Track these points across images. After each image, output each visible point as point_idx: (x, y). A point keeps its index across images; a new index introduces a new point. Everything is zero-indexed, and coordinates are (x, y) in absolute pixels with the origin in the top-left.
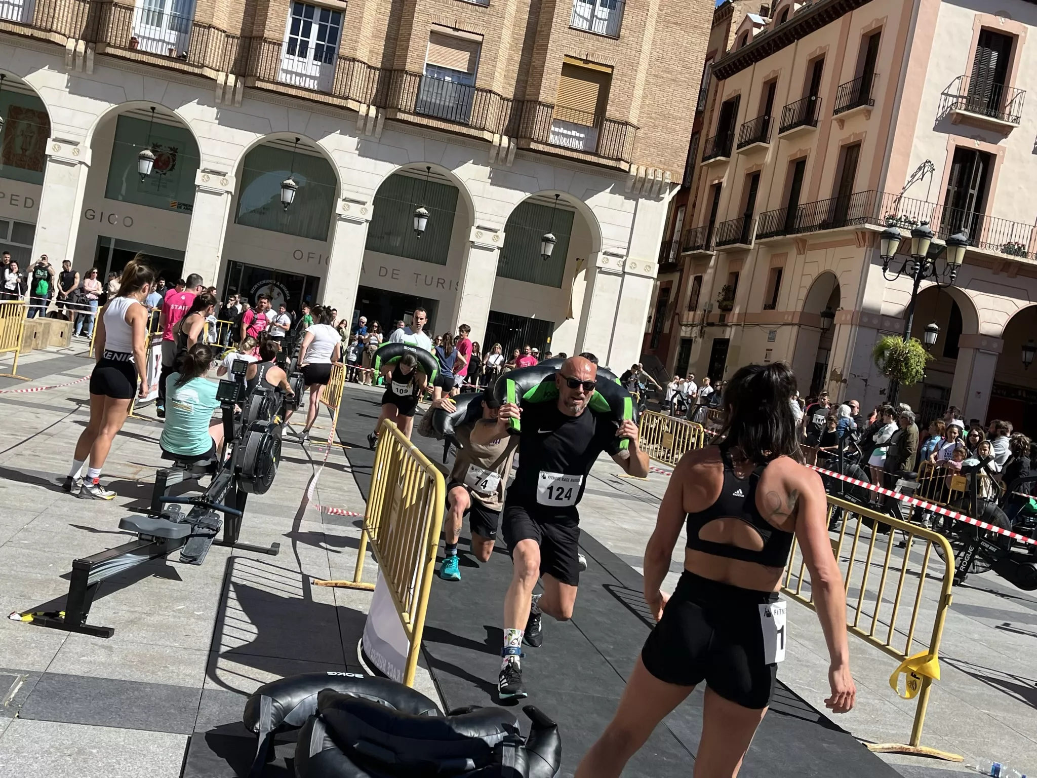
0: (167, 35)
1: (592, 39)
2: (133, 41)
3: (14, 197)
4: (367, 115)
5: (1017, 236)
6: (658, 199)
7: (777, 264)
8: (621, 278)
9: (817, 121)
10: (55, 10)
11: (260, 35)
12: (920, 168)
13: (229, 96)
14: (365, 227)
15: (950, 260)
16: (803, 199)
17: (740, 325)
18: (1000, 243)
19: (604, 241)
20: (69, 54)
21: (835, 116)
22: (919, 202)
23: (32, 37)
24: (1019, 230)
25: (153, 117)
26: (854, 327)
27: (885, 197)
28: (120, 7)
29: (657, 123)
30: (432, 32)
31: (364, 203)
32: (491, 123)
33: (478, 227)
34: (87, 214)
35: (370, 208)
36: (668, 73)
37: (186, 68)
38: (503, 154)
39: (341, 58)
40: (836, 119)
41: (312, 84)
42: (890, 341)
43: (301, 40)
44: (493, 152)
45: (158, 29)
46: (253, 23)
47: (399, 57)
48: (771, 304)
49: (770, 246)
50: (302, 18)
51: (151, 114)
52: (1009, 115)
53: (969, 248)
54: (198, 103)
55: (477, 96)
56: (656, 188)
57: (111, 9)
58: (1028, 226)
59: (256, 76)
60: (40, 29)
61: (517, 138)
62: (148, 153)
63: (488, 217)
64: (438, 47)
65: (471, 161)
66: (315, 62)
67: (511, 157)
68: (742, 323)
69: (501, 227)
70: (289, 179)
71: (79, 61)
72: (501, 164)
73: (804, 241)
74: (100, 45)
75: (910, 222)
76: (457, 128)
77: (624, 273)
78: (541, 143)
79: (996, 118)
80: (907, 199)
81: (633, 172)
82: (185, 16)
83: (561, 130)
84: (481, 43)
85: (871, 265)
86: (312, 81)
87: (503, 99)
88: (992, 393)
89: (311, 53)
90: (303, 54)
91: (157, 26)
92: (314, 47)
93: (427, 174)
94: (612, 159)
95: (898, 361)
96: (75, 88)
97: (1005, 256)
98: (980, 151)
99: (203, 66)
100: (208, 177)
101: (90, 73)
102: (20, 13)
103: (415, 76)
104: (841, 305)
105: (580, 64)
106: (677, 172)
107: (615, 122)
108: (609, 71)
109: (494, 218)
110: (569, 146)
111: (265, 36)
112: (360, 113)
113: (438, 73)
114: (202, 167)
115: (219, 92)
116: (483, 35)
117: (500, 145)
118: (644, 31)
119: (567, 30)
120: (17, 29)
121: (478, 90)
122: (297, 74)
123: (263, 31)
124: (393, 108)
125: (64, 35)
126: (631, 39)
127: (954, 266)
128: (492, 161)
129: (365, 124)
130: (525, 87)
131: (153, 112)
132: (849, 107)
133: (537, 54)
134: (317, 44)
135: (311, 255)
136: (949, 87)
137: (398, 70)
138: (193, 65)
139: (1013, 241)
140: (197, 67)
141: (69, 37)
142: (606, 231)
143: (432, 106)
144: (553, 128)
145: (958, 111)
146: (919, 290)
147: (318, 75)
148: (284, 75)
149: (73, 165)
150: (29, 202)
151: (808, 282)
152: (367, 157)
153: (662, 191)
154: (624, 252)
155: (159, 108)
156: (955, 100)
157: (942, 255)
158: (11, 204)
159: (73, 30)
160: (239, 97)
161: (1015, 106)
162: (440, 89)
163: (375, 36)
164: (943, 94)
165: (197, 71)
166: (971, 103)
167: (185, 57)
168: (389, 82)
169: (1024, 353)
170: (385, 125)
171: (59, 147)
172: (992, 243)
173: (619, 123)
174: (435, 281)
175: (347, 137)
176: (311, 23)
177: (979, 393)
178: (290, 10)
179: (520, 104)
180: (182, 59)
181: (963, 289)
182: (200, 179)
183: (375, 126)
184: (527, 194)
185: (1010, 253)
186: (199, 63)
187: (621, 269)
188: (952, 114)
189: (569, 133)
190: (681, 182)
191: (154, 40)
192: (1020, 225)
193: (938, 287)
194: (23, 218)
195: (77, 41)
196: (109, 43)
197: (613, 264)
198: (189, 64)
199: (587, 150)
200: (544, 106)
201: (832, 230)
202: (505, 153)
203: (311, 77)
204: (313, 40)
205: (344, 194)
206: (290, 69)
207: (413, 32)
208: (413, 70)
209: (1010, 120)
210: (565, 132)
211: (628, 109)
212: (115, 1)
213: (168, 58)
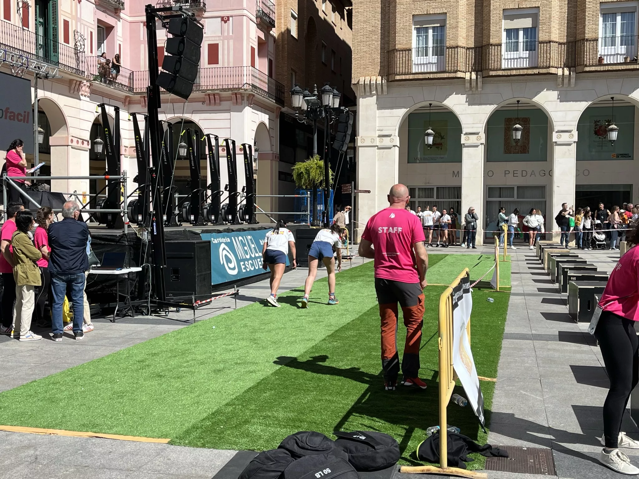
0: (620, 49)
2: (601, 59)
3: (515, 172)
10: (550, 54)
20: (559, 78)
23: (539, 74)
37: (637, 67)
51: (611, 102)
57: (584, 44)
60: (543, 68)
71: (566, 81)
82: (630, 34)
96: (563, 98)
101: (573, 86)
102: (528, 62)
120: (530, 72)
125: (556, 67)
131: (613, 100)
155: (617, 97)
159: (560, 63)
167: (636, 60)
180: (634, 62)
191: (612, 55)
196: (586, 65)
212: (586, 38)
213: (625, 63)
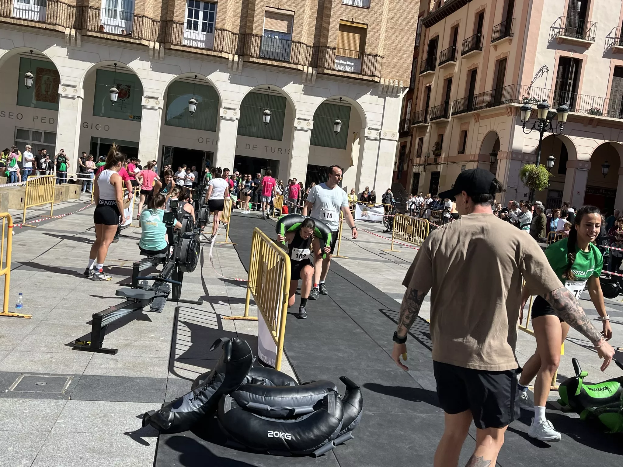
0: (120, 23)
1: (355, 9)
2: (102, 27)
3: (43, 118)
4: (233, 60)
5: (596, 104)
6: (397, 97)
7: (464, 128)
8: (378, 142)
9: (482, 47)
10: (57, 12)
11: (171, 20)
12: (540, 70)
13: (156, 55)
14: (236, 123)
15: (559, 120)
16: (477, 91)
17: (446, 163)
18: (587, 108)
19: (368, 122)
20: (67, 37)
21: (492, 44)
22: (541, 89)
23: (46, 29)
24: (597, 100)
25: (116, 69)
26: (508, 160)
27: (522, 87)
28: (93, 9)
29: (394, 54)
30: (266, 11)
31: (235, 110)
32: (302, 60)
33: (298, 119)
34: (84, 125)
35: (238, 112)
36: (399, 26)
37: (132, 40)
38: (309, 77)
39: (216, 29)
40: (492, 46)
41: (201, 45)
42: (529, 167)
43: (194, 21)
44: (304, 76)
45: (115, 19)
46: (167, 13)
47: (249, 26)
48: (462, 151)
49: (460, 119)
50: (194, 8)
51: (115, 67)
52: (589, 37)
53: (570, 113)
54: (140, 60)
55: (293, 46)
56: (395, 90)
57: (88, 10)
58: (602, 99)
59: (170, 42)
60: (50, 24)
61: (317, 67)
62: (115, 89)
63: (303, 112)
64: (270, 20)
65: (292, 82)
66: (203, 33)
67: (314, 78)
68: (447, 163)
69: (311, 118)
70: (193, 98)
71: (73, 40)
72: (309, 82)
73: (478, 115)
74: (83, 31)
75: (536, 101)
76: (283, 64)
77: (380, 139)
78: (330, 69)
79: (582, 39)
80: (534, 88)
81: (382, 82)
82: (129, 11)
83: (341, 62)
84: (293, 16)
85: (516, 126)
86: (202, 43)
87: (307, 46)
88: (586, 192)
89: (200, 27)
90: (196, 28)
91: (114, 18)
92: (201, 24)
93: (268, 91)
94: (370, 76)
95: (533, 178)
96: (72, 56)
97: (590, 116)
98: (573, 58)
99: (141, 39)
100: (149, 100)
101: (79, 46)
102: (38, 16)
103: (258, 36)
104: (501, 149)
105: (349, 24)
106: (406, 81)
107: (370, 55)
108: (365, 27)
109: (306, 113)
110: (346, 70)
111: (174, 20)
112: (229, 59)
113: (271, 34)
114: (145, 95)
115: (151, 53)
116: (294, 11)
117: (307, 72)
118: (383, 3)
119: (340, 5)
120: (37, 25)
121: (293, 42)
122: (193, 40)
123: (173, 17)
124: (247, 55)
125: (63, 26)
126: (377, 8)
127: (562, 123)
128: (303, 81)
129: (232, 65)
130: (320, 39)
131: (116, 66)
132: (500, 38)
133: (325, 20)
134: (203, 22)
135: (208, 140)
136: (554, 23)
137: (249, 34)
138: (136, 39)
139: (594, 107)
140: (138, 39)
141: (66, 27)
142: (369, 116)
143: (269, 53)
144: (336, 61)
145: (560, 36)
146: (543, 138)
147: (205, 40)
148: (186, 41)
149: (74, 99)
150: (52, 121)
151: (482, 137)
152: (235, 84)
153: (399, 91)
154: (379, 127)
155: (119, 64)
156: (558, 30)
157: (555, 118)
158: (42, 122)
159: (68, 23)
160: (162, 55)
161: (592, 32)
162: (272, 43)
163: (235, 16)
164: (551, 27)
165: (138, 42)
166: (567, 31)
167: (130, 34)
168: (244, 41)
169: (603, 168)
170: (243, 65)
171: (66, 89)
172: (582, 109)
173: (372, 56)
174: (277, 149)
175: (223, 73)
176: (199, 11)
177: (579, 192)
178: (187, 4)
179: (318, 48)
180: (129, 35)
181: (567, 136)
182: (144, 102)
183: (238, 66)
184: (324, 98)
185: (593, 114)
186: (138, 37)
187: (378, 137)
188: (557, 38)
189: (345, 63)
190: (409, 86)
191: (113, 26)
192: (597, 98)
193: (554, 135)
194: (49, 129)
195: (71, 29)
196: (88, 29)
197: (374, 134)
198: (133, 38)
199: (356, 71)
200: (331, 48)
201: (493, 108)
202: (310, 76)
203: (201, 41)
204: (200, 21)
205: (224, 105)
206: (189, 37)
207: (256, 12)
208: (257, 33)
209: (590, 40)
210: (343, 62)
211: (377, 47)
212: (90, 5)
213: (122, 36)
